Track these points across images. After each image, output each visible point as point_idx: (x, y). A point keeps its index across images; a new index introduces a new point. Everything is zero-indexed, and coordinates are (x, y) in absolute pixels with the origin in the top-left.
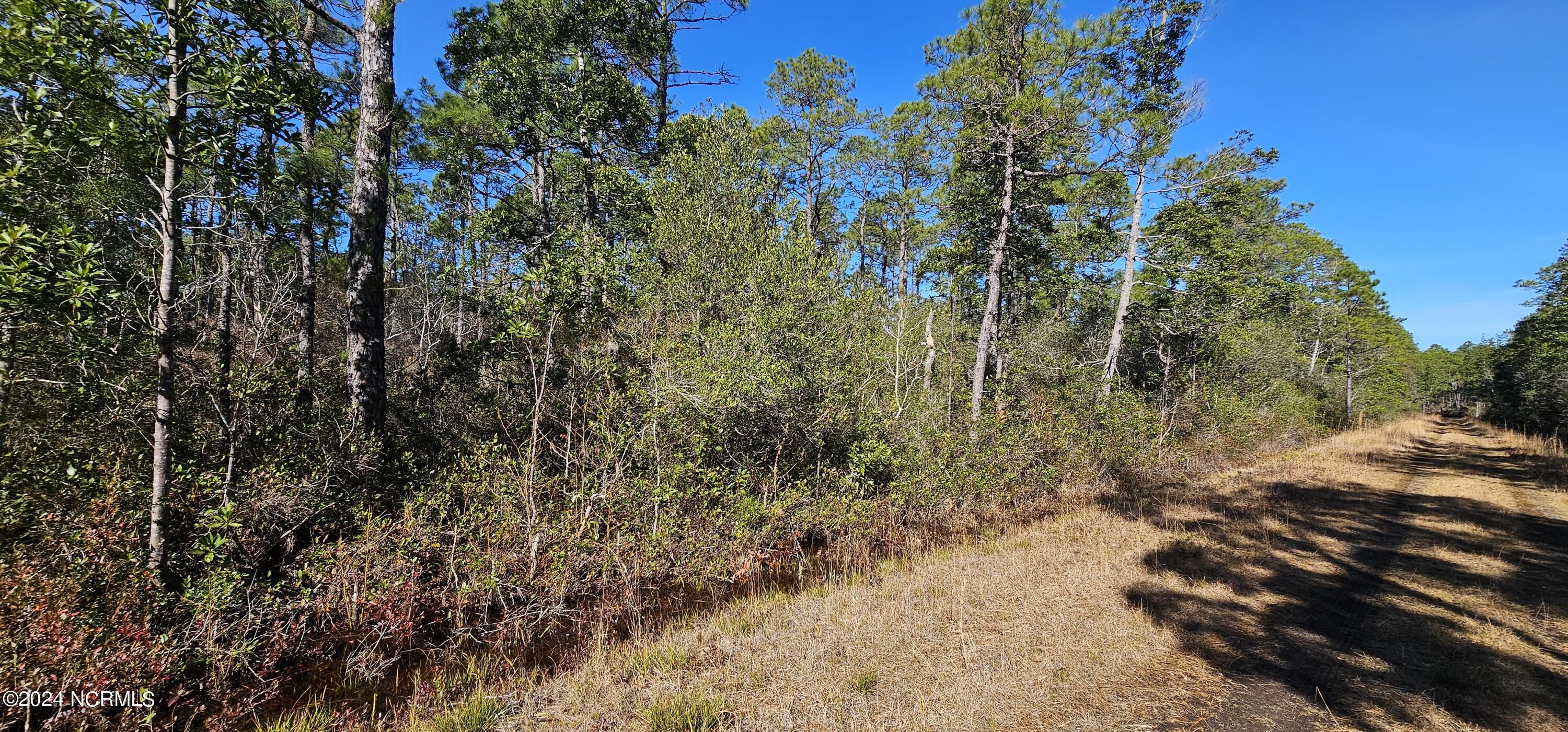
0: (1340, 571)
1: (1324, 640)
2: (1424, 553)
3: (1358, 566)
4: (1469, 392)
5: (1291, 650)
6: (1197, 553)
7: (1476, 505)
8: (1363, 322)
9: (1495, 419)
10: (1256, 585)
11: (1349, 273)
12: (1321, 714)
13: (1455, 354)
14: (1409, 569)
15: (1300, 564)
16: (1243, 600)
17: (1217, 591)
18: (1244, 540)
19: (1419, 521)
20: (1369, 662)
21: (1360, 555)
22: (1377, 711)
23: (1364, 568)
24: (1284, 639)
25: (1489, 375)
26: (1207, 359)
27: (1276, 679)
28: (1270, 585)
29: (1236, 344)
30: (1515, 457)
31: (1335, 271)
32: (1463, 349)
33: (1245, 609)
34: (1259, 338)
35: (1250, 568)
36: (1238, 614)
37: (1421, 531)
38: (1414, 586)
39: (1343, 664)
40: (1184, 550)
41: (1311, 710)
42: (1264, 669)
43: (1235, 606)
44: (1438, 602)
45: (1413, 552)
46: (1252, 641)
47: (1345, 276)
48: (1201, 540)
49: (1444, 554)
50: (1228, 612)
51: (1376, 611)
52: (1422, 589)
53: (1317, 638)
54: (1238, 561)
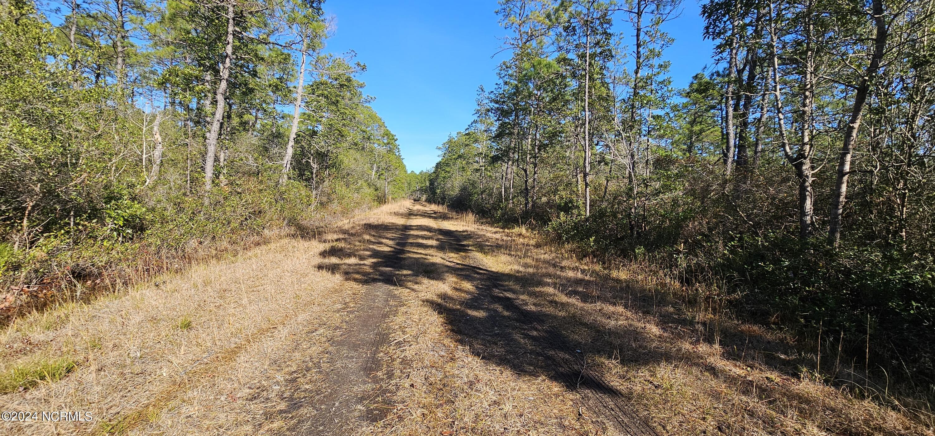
0: (392, 249)
1: (391, 269)
2: (415, 241)
3: (397, 247)
4: (421, 190)
5: (382, 274)
6: (341, 250)
7: (427, 227)
8: (392, 157)
9: (429, 201)
10: (366, 257)
11: (387, 134)
12: (395, 288)
13: (418, 175)
14: (412, 246)
15: (379, 249)
16: (362, 262)
17: (353, 260)
18: (357, 243)
19: (412, 232)
20: (405, 272)
21: (398, 244)
22: (410, 283)
23: (399, 247)
24: (379, 271)
25: (428, 184)
26: (333, 167)
27: (379, 282)
28: (371, 256)
29: (346, 161)
30: (435, 213)
31: (382, 132)
32: (421, 173)
33: (364, 264)
34: (355, 159)
35: (362, 252)
36: (362, 267)
37: (413, 235)
38: (414, 250)
39: (398, 274)
40: (335, 249)
41: (392, 288)
42: (375, 280)
43: (360, 265)
44: (421, 254)
45: (412, 241)
46: (369, 274)
47: (387, 135)
48: (342, 245)
49: (421, 241)
50: (358, 267)
51: (404, 259)
52: (416, 251)
53: (389, 269)
54: (357, 250)
